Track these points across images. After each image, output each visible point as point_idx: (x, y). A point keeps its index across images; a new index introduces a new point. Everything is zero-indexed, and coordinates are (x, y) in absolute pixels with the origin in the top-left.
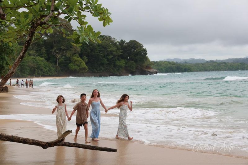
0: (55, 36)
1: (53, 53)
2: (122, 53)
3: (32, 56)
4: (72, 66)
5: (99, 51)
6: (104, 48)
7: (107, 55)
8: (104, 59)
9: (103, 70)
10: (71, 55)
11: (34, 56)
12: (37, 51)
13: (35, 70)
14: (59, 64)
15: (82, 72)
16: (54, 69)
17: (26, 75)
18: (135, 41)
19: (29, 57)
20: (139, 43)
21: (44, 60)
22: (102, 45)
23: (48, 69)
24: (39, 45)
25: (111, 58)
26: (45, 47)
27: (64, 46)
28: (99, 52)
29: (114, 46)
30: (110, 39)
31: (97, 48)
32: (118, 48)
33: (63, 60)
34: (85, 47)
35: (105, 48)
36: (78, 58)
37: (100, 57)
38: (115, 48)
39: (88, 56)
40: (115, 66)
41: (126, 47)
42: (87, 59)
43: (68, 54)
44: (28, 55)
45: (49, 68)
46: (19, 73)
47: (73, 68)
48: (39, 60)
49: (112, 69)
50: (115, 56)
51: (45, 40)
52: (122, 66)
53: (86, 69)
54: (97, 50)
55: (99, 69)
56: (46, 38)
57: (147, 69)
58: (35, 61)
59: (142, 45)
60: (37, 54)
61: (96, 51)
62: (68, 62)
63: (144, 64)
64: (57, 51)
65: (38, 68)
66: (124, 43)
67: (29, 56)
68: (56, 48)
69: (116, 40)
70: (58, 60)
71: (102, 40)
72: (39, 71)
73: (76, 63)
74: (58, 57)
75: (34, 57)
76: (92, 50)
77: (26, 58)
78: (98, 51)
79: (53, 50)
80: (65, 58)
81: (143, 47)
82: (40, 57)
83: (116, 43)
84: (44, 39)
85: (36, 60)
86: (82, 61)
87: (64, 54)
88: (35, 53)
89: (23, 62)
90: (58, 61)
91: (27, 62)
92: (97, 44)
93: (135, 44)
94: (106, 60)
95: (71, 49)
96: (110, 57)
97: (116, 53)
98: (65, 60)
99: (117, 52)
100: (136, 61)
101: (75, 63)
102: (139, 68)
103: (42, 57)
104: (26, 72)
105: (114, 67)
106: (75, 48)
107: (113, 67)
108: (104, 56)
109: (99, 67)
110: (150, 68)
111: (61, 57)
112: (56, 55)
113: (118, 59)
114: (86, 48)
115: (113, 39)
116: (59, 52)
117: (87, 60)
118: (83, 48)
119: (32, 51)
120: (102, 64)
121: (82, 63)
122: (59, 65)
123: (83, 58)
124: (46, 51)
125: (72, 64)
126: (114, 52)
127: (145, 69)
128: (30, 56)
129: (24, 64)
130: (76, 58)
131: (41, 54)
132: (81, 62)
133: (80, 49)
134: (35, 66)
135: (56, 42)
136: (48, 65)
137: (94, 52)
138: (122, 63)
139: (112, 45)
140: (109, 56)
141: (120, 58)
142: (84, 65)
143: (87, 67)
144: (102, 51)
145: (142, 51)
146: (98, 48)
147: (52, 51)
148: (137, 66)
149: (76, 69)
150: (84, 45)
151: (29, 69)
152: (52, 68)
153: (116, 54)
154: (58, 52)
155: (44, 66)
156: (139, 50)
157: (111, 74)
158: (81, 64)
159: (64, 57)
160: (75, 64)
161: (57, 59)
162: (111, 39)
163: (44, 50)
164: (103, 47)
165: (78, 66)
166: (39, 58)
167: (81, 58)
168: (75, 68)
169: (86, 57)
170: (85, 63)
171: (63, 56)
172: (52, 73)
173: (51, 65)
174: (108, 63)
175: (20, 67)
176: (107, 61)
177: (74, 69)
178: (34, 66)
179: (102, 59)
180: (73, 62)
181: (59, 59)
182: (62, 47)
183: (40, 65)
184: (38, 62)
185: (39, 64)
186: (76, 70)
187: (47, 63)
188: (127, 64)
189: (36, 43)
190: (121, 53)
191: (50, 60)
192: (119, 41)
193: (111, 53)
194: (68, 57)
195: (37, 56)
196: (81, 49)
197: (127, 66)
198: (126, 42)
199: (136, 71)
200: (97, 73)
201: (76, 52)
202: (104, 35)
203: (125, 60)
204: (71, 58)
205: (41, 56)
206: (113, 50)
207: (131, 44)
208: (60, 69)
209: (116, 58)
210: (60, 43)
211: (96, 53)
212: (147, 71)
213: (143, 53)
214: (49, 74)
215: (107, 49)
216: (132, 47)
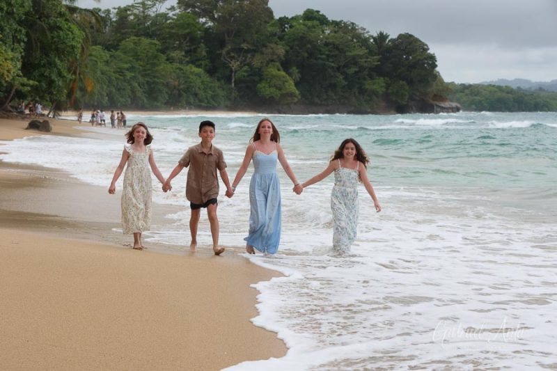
0: (231, 19)
1: (224, 58)
2: (379, 63)
3: (175, 64)
4: (265, 89)
5: (328, 56)
6: (338, 49)
7: (346, 66)
8: (338, 74)
9: (333, 100)
10: (264, 64)
11: (182, 63)
12: (187, 52)
13: (180, 95)
14: (235, 82)
15: (286, 102)
16: (223, 94)
17: (159, 104)
18: (411, 36)
19: (169, 66)
20: (420, 41)
21: (203, 72)
22: (333, 44)
23: (211, 93)
24: (193, 40)
25: (352, 72)
26: (206, 45)
27: (248, 43)
28: (328, 59)
29: (361, 47)
30: (354, 29)
31: (322, 49)
32: (370, 51)
33: (244, 73)
34: (295, 47)
35: (341, 51)
36: (279, 70)
37: (329, 70)
38: (362, 51)
39: (301, 66)
40: (362, 91)
41: (389, 50)
42: (298, 72)
43: (257, 61)
44: (167, 60)
45: (213, 92)
46: (145, 101)
47: (268, 92)
48: (191, 72)
49: (354, 98)
50: (362, 69)
51: (207, 30)
52: (377, 92)
53: (295, 96)
54: (322, 55)
55: (325, 97)
56: (210, 24)
57: (438, 101)
58: (183, 75)
59: (427, 45)
60: (187, 59)
61: (319, 56)
62: (257, 78)
63: (429, 90)
64: (232, 54)
65: (187, 90)
66: (385, 41)
67: (168, 62)
68: (230, 47)
69: (368, 32)
70: (233, 74)
71: (336, 32)
72: (191, 97)
73: (274, 81)
74: (233, 68)
75: (182, 67)
76: (311, 55)
77: (162, 67)
78: (324, 56)
79: (224, 52)
80: (249, 70)
81: (428, 49)
82: (193, 66)
83: (366, 40)
84: (207, 25)
85: (183, 73)
86: (288, 78)
87: (248, 61)
88: (183, 56)
89: (155, 77)
90: (235, 75)
91: (163, 76)
92: (325, 40)
93: (410, 43)
94: (341, 77)
95: (264, 49)
96: (353, 70)
98: (248, 76)
99: (369, 60)
100: (410, 82)
101: (270, 81)
102: (418, 98)
103: (199, 66)
104: (160, 97)
105: (359, 93)
106: (272, 49)
107: (357, 94)
108: (338, 69)
109: (326, 92)
110: (442, 99)
111: (241, 68)
112: (230, 63)
113: (371, 78)
115: (360, 30)
116: (236, 56)
117: (297, 76)
118: (292, 48)
119: (178, 52)
120: (333, 86)
121: (286, 83)
122: (235, 85)
123: (291, 71)
124: (207, 52)
125: (263, 85)
126: (361, 58)
127: (431, 101)
128: (171, 63)
129: (156, 80)
130: (275, 71)
131: (198, 60)
132: (284, 79)
133: (283, 50)
134: (182, 87)
135: (232, 32)
136: (210, 85)
137: (316, 59)
138: (378, 84)
139: (356, 45)
140: (350, 68)
141: (375, 74)
142: (291, 86)
143: (297, 92)
144: (333, 56)
145: (425, 58)
146: (326, 50)
147: (221, 54)
148: (413, 94)
149: (273, 95)
150: (294, 40)
151: (167, 92)
152: (220, 91)
153: (366, 65)
154: (234, 57)
155: (202, 87)
156: (419, 57)
158: (284, 83)
159: (247, 67)
160: (271, 84)
161: (231, 71)
162: (356, 30)
163: (203, 51)
164: (336, 47)
165: (277, 88)
166: (191, 68)
167: (284, 71)
168: (271, 93)
169: (297, 68)
170: (293, 84)
171: (245, 65)
172: (219, 103)
173: (217, 84)
174: (346, 83)
175: (146, 87)
176: (343, 79)
177: (268, 95)
178: (179, 86)
179: (332, 74)
180: (267, 80)
181: (236, 72)
182: (245, 46)
183: (192, 84)
184: (189, 78)
185: (191, 82)
186: (272, 97)
187: (208, 79)
188: (391, 88)
189: (188, 34)
190: (376, 63)
191: (217, 75)
192: (375, 35)
193: (354, 62)
194: (256, 68)
195: (188, 63)
196: (287, 52)
197: (390, 91)
198: (390, 38)
199: (410, 104)
200: (322, 105)
201: (275, 57)
202: (341, 21)
203: (386, 78)
204: (263, 69)
205: (197, 63)
206: (358, 55)
207: (402, 43)
208: (237, 94)
209: (366, 72)
210: (239, 36)
211: (320, 61)
212: (437, 105)
213: (428, 64)
214: (213, 105)
215: (345, 53)
216: (404, 50)
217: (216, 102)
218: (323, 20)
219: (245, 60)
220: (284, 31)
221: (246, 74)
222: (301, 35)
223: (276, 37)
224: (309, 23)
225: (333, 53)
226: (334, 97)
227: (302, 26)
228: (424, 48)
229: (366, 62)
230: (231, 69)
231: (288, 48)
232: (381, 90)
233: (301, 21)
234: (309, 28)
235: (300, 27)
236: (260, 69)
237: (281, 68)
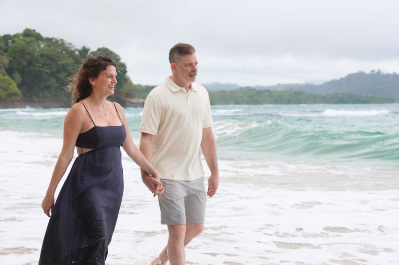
5: (44, 65)
6: (51, 59)
7: (58, 72)
8: (51, 78)
9: (48, 98)
15: (10, 100)
18: (107, 49)
20: (114, 53)
22: (47, 55)
28: (43, 67)
29: (69, 57)
30: (63, 44)
31: (39, 59)
32: (76, 60)
34: (17, 57)
35: (53, 60)
36: (4, 75)
37: (45, 75)
38: (71, 61)
39: (22, 72)
42: (20, 77)
50: (70, 74)
53: (19, 96)
54: (38, 63)
55: (41, 95)
57: (127, 98)
59: (119, 56)
61: (37, 65)
63: (122, 90)
66: (87, 53)
69: (74, 46)
71: (49, 46)
73: (1, 83)
76: (29, 63)
78: (40, 65)
81: (120, 59)
83: (73, 52)
86: (12, 81)
92: (40, 52)
94: (54, 80)
96: (63, 75)
108: (52, 74)
109: (43, 92)
110: (132, 96)
114: (19, 58)
115: (67, 45)
117: (20, 80)
118: (14, 58)
120: (48, 88)
123: (14, 76)
126: (69, 66)
127: (123, 98)
130: (1, 76)
132: (8, 82)
133: (7, 60)
137: (34, 67)
139: (65, 56)
140: (61, 73)
142: (14, 87)
143: (19, 92)
144: (47, 64)
145: (118, 66)
149: (1, 94)
150: (16, 52)
158: (8, 86)
164: (49, 58)
165: (3, 89)
167: (9, 76)
169: (20, 73)
170: (16, 86)
174: (57, 85)
176: (56, 82)
179: (47, 78)
192: (80, 48)
193: (64, 68)
196: (10, 61)
198: (91, 51)
200: (39, 102)
201: (1, 65)
202: (52, 39)
206: (67, 64)
211: (37, 69)
212: (128, 101)
213: (121, 70)
215: (56, 62)
218: (38, 37)
220: (7, 45)
222: (21, 48)
223: (2, 50)
224: (28, 39)
225: (47, 62)
227: (22, 42)
228: (117, 59)
229: (73, 69)
231: (11, 58)
233: (21, 38)
234: (28, 43)
235: (20, 42)
237: (6, 73)
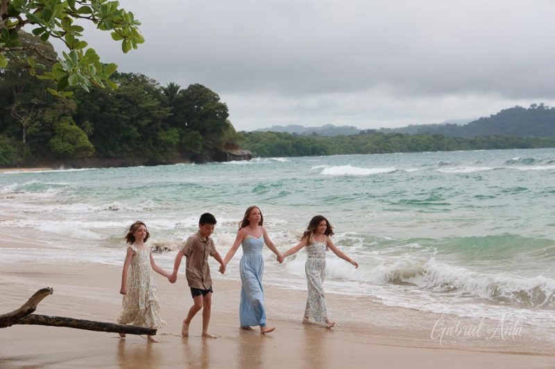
0: (18, 75)
1: (14, 113)
2: (172, 114)
4: (59, 145)
5: (119, 108)
6: (130, 102)
7: (139, 118)
8: (131, 126)
9: (128, 152)
10: (56, 119)
14: (27, 139)
15: (80, 156)
16: (15, 151)
18: (201, 86)
20: (210, 91)
22: (125, 96)
23: (3, 150)
25: (146, 124)
27: (38, 98)
28: (121, 112)
29: (153, 98)
30: (144, 81)
31: (114, 102)
32: (162, 102)
33: (35, 129)
34: (86, 101)
35: (134, 103)
36: (71, 124)
37: (123, 122)
38: (156, 103)
39: (94, 119)
40: (156, 142)
41: (180, 101)
42: (92, 126)
43: (49, 116)
45: (5, 149)
47: (61, 147)
49: (148, 150)
50: (155, 120)
52: (171, 142)
53: (90, 151)
54: (114, 107)
55: (119, 149)
57: (229, 149)
59: (217, 95)
61: (112, 109)
62: (49, 133)
63: (222, 139)
64: (23, 110)
66: (176, 92)
68: (19, 103)
69: (158, 84)
71: (127, 85)
73: (67, 135)
74: (24, 124)
76: (103, 108)
78: (116, 109)
79: (14, 108)
80: (41, 125)
81: (219, 99)
83: (157, 92)
86: (82, 132)
87: (39, 116)
90: (26, 131)
92: (116, 93)
93: (201, 94)
94: (135, 129)
95: (55, 104)
96: (146, 122)
97: (159, 113)
98: (42, 130)
99: (161, 111)
100: (203, 132)
101: (62, 137)
102: (211, 147)
105: (153, 144)
106: (63, 103)
107: (152, 146)
108: (131, 121)
109: (121, 144)
110: (235, 147)
111: (32, 123)
112: (21, 119)
113: (163, 127)
115: (150, 82)
116: (27, 112)
117: (91, 129)
118: (83, 102)
120: (127, 139)
121: (80, 138)
122: (27, 141)
123: (83, 125)
125: (56, 140)
126: (153, 110)
127: (224, 150)
130: (67, 125)
132: (77, 133)
133: (75, 105)
135: (21, 88)
136: (1, 142)
137: (108, 112)
138: (172, 136)
139: (148, 96)
140: (143, 120)
141: (168, 125)
142: (84, 140)
143: (92, 146)
144: (125, 108)
145: (217, 108)
146: (117, 102)
147: (10, 110)
148: (207, 143)
149: (67, 150)
150: (85, 94)
152: (11, 148)
153: (159, 116)
154: (24, 113)
156: (211, 107)
157: (148, 160)
158: (77, 138)
159: (38, 122)
160: (64, 139)
161: (22, 127)
162: (147, 82)
164: (127, 99)
165: (70, 143)
167: (77, 125)
168: (65, 148)
169: (90, 122)
170: (87, 138)
171: (36, 120)
172: (12, 160)
173: (8, 141)
174: (140, 135)
176: (137, 131)
177: (61, 150)
179: (125, 126)
180: (59, 135)
181: (27, 128)
182: (35, 101)
186: (66, 152)
188: (184, 138)
190: (169, 114)
191: (7, 131)
192: (166, 86)
193: (147, 112)
194: (47, 123)
196: (78, 105)
197: (183, 141)
198: (180, 89)
199: (204, 153)
200: (116, 158)
201: (67, 111)
202: (131, 74)
203: (180, 129)
204: (56, 124)
206: (151, 107)
207: (193, 93)
208: (29, 150)
209: (159, 124)
210: (28, 91)
211: (113, 114)
212: (229, 154)
213: (220, 113)
214: (5, 163)
215: (137, 105)
216: (195, 100)
217: (8, 159)
219: (36, 116)
221: (37, 129)
225: (126, 106)
226: (129, 149)
228: (215, 98)
230: (22, 125)
231: (79, 102)
232: (175, 141)
236: (52, 125)
237: (74, 122)
